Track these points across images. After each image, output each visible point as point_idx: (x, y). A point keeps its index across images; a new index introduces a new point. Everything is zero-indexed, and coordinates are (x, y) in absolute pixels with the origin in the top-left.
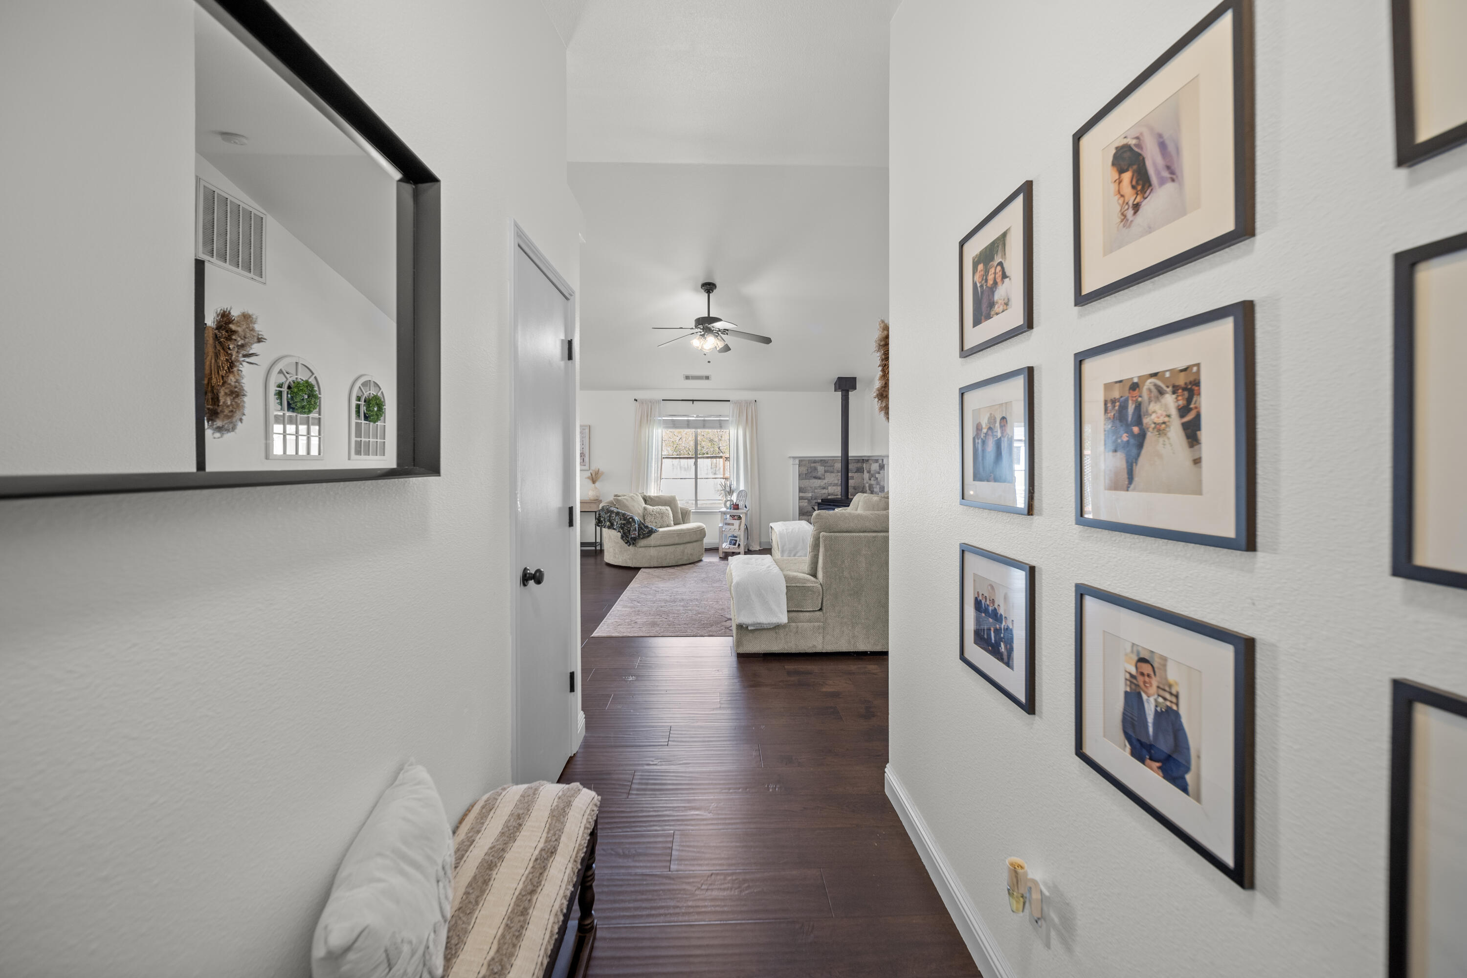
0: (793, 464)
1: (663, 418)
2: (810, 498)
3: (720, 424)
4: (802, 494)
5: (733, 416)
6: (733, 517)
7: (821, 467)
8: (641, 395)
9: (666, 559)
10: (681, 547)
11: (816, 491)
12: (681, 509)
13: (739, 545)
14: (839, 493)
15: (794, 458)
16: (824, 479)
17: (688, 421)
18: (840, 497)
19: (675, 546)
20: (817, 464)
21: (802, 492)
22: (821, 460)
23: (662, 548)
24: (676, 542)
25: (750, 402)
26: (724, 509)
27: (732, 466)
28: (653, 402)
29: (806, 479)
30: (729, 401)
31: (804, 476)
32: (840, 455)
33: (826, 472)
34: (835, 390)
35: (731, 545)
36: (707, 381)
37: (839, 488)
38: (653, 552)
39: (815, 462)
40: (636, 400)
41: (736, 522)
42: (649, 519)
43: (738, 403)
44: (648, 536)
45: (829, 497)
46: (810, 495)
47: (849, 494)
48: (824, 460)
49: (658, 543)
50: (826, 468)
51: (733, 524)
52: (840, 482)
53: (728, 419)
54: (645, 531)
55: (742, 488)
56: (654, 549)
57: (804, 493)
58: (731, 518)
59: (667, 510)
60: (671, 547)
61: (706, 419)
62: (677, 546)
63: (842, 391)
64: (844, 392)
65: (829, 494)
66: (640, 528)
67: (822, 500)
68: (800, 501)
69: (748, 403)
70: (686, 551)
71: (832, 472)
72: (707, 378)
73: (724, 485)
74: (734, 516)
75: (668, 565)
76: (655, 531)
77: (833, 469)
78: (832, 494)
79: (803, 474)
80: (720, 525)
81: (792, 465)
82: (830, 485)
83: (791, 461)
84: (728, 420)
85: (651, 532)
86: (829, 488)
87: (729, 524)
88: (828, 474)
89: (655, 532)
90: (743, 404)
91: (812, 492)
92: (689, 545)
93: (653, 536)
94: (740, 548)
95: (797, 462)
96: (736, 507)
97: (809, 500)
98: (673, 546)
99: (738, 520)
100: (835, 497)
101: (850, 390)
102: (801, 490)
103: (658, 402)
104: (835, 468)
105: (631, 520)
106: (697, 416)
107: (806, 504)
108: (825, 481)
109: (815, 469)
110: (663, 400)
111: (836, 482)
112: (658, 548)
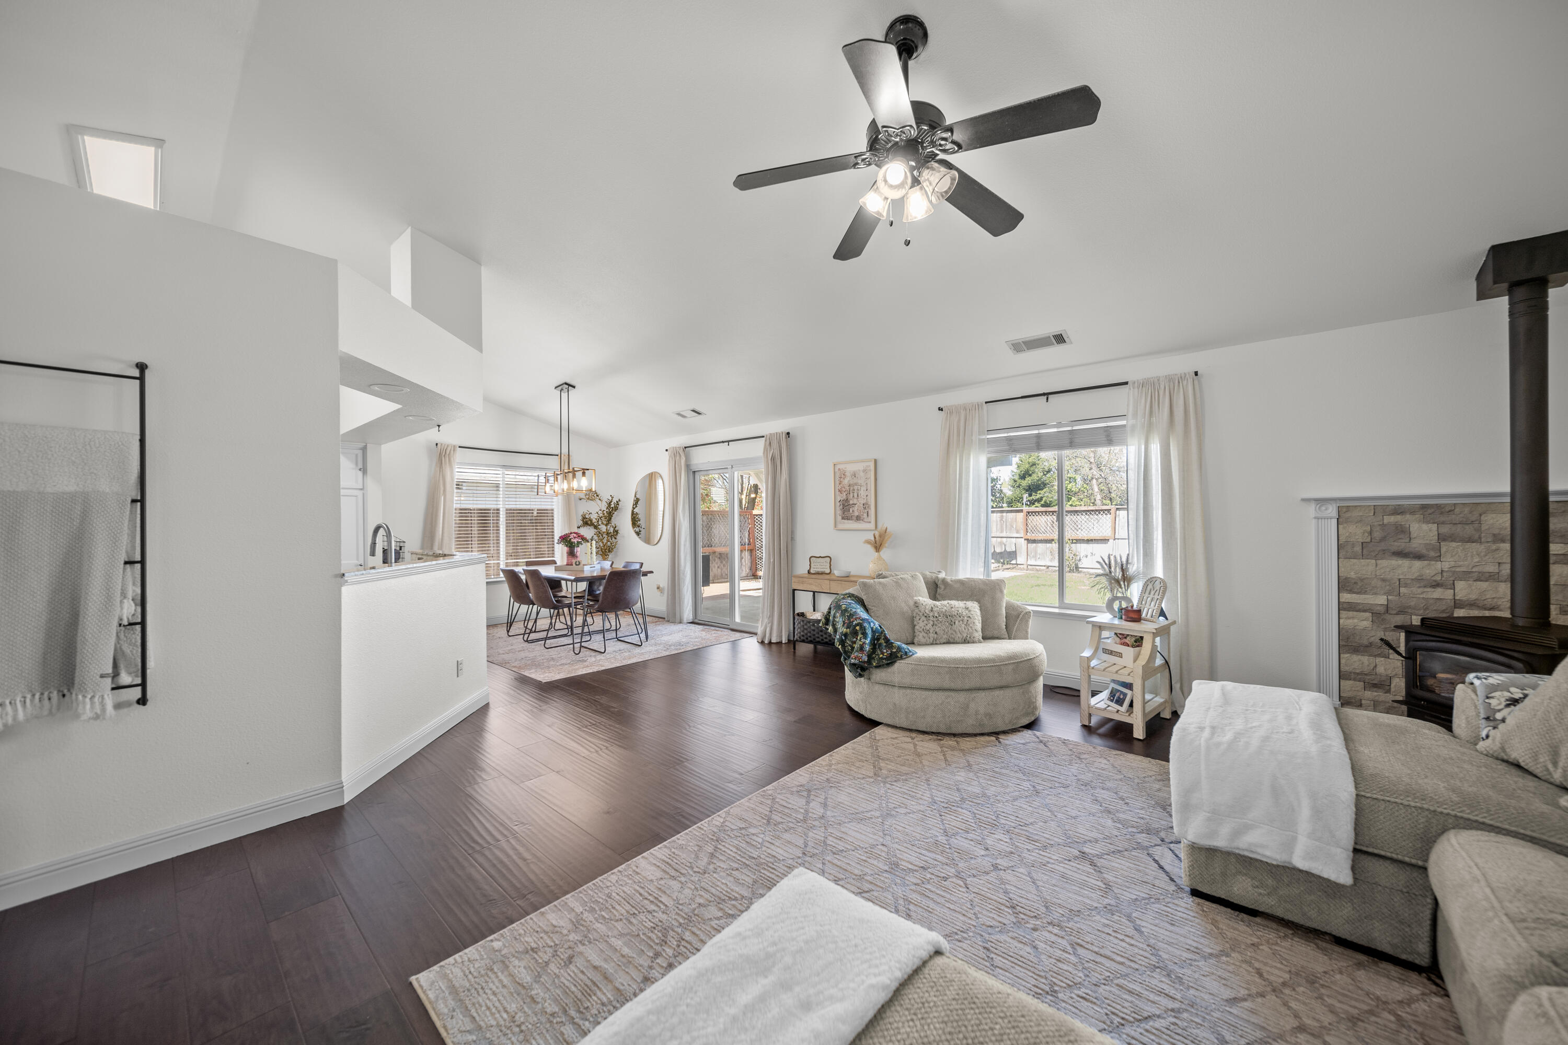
0: (1317, 518)
1: (988, 437)
2: (1382, 609)
3: (1108, 436)
4: (1347, 597)
5: (1135, 415)
6: (1122, 637)
7: (1425, 527)
8: (949, 399)
9: (924, 717)
10: (962, 697)
11: (1403, 590)
12: (1010, 607)
13: (1131, 705)
14: (1505, 602)
15: (1321, 502)
16: (1438, 558)
17: (1038, 436)
18: (1507, 614)
19: (947, 693)
20: (1408, 516)
21: (1351, 591)
22: (1424, 507)
23: (917, 692)
24: (947, 684)
25: (1182, 378)
26: (1105, 618)
27: (1132, 522)
28: (968, 410)
29: (1363, 556)
30: (1126, 383)
31: (1358, 549)
32: (1507, 489)
33: (1441, 538)
34: (1482, 295)
35: (1112, 701)
36: (1061, 347)
37: (1504, 589)
38: (898, 696)
39: (1398, 511)
40: (940, 409)
41: (1129, 652)
42: (921, 624)
43: (1150, 386)
44: (889, 665)
45: (1459, 613)
46: (1381, 600)
47: (1552, 607)
48: (1438, 506)
49: (907, 681)
50: (1445, 529)
51: (1120, 655)
52: (1506, 570)
53: (1124, 422)
54: (883, 653)
55: (1159, 571)
56: (902, 691)
57: (1358, 593)
58: (1118, 640)
59: (967, 608)
60: (936, 693)
61: (1075, 428)
62: (952, 694)
63: (1510, 292)
64: (1521, 293)
65: (1458, 604)
66: (875, 645)
67: (1423, 620)
68: (1343, 614)
69: (1175, 381)
70: (972, 705)
71: (1470, 540)
72: (1060, 339)
73: (1107, 562)
74: (1126, 636)
75: (928, 730)
76: (906, 654)
77: (1479, 530)
78: (1472, 605)
79: (1353, 546)
80: (1087, 653)
81: (1314, 521)
82: (1466, 575)
83: (1312, 509)
84: (1124, 426)
85: (894, 657)
86: (1460, 585)
87: (1111, 653)
88: (1454, 544)
89: (901, 658)
90: (1162, 387)
91: (1388, 593)
92: (982, 694)
93: (899, 665)
94: (1133, 715)
95: (1332, 511)
96: (1134, 615)
97: (1378, 615)
98: (941, 693)
99: (1133, 646)
100: (1487, 613)
101: (1552, 277)
102: (1344, 585)
103: (978, 406)
104: (1484, 527)
105: (858, 628)
106: (1059, 425)
107: (1366, 624)
108: (1446, 566)
109: (1402, 531)
110: (986, 403)
111: (1492, 568)
112: (908, 691)
